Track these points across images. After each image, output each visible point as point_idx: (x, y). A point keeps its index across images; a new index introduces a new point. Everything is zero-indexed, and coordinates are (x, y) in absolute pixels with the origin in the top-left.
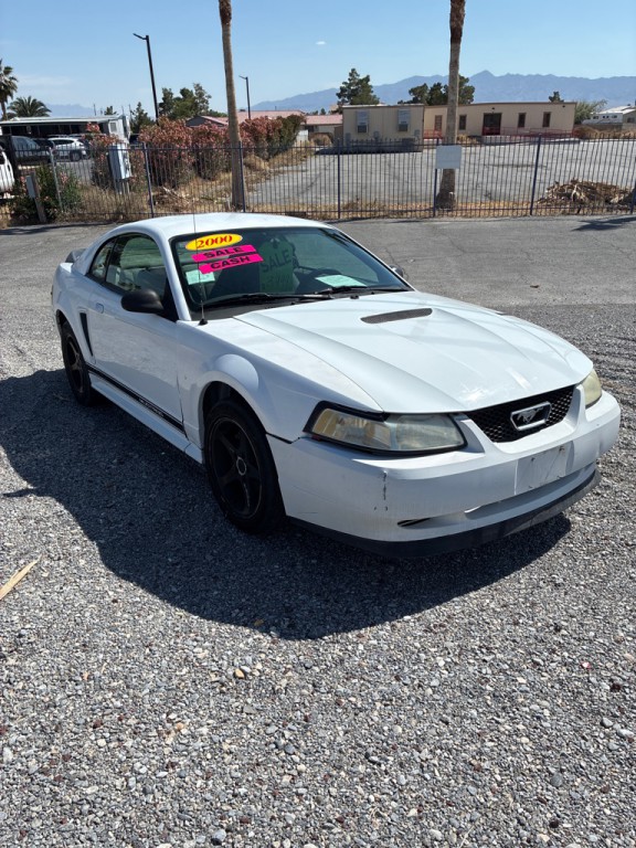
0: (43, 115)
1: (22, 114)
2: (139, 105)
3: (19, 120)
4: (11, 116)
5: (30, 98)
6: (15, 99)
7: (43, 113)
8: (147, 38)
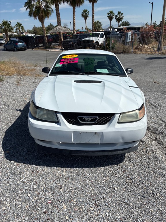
0: (128, 26)
1: (123, 25)
2: (155, 22)
3: (121, 27)
4: (120, 26)
5: (126, 21)
6: (122, 22)
7: (128, 25)
8: (152, 3)
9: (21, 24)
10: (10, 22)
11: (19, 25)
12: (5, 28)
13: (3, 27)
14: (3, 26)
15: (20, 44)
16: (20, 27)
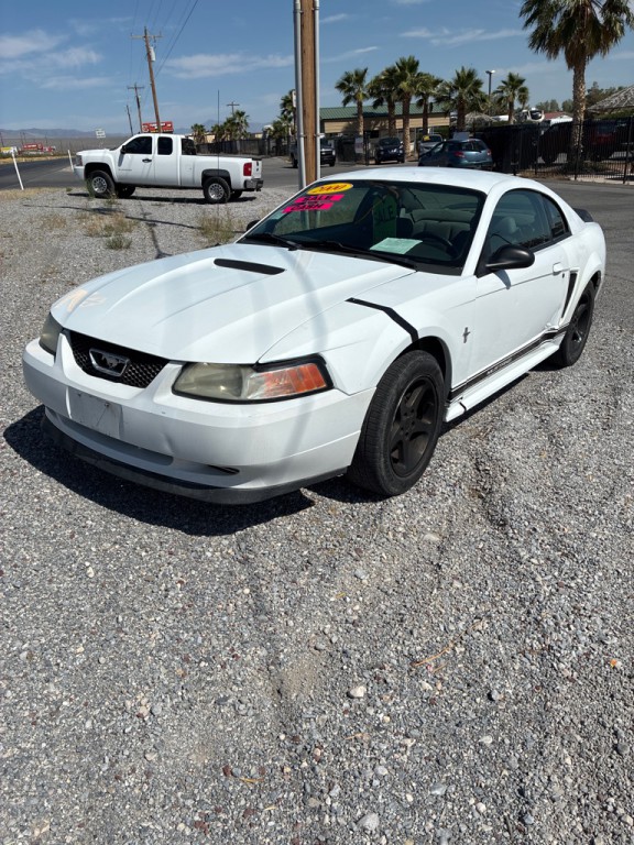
9: (521, 81)
10: (490, 74)
11: (514, 83)
12: (460, 97)
13: (455, 95)
14: (457, 88)
15: (472, 155)
16: (516, 92)
